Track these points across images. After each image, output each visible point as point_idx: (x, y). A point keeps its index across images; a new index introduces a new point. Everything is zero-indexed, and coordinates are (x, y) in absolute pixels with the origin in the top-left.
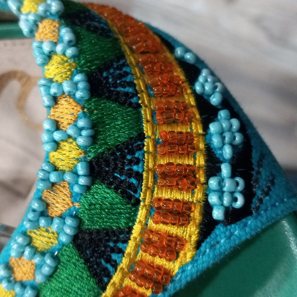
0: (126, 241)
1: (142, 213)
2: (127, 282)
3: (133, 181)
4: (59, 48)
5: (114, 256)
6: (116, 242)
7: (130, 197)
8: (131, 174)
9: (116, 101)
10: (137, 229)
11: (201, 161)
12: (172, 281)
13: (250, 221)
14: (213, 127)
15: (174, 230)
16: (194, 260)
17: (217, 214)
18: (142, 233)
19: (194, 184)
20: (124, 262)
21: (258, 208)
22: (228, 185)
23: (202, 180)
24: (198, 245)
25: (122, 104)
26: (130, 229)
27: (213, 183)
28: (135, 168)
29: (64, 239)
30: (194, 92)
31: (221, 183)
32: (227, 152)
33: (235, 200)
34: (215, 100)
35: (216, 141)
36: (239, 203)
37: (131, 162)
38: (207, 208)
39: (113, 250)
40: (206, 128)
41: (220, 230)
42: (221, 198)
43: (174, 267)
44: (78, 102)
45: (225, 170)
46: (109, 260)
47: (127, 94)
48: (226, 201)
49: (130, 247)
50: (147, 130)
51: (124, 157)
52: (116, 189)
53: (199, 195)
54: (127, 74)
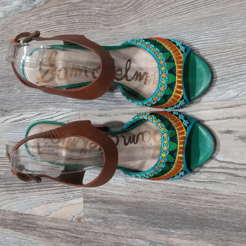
1: (177, 131)
2: (180, 141)
3: (173, 128)
4: (153, 118)
5: (176, 139)
6: (176, 137)
7: (174, 130)
9: (165, 120)
10: (177, 133)
11: (180, 121)
12: (186, 137)
13: (191, 125)
14: (179, 117)
15: (183, 131)
16: (187, 133)
17: (186, 126)
18: (178, 134)
19: (181, 124)
20: (178, 139)
21: (191, 123)
22: (185, 121)
23: (182, 123)
24: (186, 131)
25: (166, 120)
26: (176, 134)
27: (183, 122)
28: (172, 126)
29: (169, 140)
30: (174, 115)
31: (184, 122)
32: (183, 118)
33: (187, 123)
34: (177, 114)
35: (181, 118)
36: (188, 123)
37: (171, 126)
38: (185, 126)
39: (176, 138)
40: (178, 117)
41: (188, 127)
42: (185, 123)
43: (185, 135)
44: (160, 123)
45: (184, 120)
48: (186, 123)
49: (178, 136)
50: (171, 121)
51: (170, 126)
52: (172, 130)
53: (182, 125)
54: (164, 117)
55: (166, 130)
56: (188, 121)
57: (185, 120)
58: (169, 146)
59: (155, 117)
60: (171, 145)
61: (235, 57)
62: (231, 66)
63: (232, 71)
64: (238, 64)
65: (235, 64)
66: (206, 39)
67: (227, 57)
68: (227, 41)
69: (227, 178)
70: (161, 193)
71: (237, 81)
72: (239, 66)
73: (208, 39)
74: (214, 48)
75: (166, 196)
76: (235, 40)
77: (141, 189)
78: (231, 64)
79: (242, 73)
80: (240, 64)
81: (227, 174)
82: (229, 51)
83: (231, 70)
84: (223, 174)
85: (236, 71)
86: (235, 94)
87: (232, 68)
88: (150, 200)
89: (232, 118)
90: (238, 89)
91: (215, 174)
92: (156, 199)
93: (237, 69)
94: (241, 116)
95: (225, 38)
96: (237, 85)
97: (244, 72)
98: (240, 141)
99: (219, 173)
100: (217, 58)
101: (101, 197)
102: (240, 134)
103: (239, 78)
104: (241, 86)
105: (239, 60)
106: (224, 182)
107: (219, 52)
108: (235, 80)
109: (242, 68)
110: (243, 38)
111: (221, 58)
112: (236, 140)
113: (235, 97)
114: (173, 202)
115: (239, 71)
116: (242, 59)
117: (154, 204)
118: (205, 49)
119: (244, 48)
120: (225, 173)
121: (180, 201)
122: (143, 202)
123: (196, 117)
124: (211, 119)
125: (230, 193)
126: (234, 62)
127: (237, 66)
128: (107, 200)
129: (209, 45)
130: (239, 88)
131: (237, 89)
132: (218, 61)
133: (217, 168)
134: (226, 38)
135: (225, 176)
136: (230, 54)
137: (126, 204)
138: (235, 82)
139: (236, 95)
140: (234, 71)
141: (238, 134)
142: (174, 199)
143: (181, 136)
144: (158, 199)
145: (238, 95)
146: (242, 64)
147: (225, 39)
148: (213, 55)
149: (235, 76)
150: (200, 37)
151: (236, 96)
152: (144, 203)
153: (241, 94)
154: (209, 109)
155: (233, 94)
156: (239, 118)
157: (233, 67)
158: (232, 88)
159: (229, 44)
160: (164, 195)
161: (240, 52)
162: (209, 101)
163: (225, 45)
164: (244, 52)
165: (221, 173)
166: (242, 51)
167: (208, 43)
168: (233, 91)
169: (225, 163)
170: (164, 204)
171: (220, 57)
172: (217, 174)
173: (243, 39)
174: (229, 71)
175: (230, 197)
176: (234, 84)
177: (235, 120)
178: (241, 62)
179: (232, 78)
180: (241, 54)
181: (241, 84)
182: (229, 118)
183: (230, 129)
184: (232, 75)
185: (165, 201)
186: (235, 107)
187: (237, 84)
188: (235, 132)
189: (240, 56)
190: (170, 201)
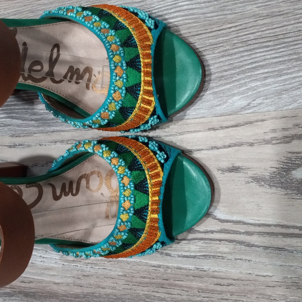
0: (147, 181)
1: (146, 172)
2: (153, 189)
3: (140, 166)
4: (104, 149)
5: (146, 186)
6: (145, 182)
7: (142, 170)
8: (138, 165)
9: (124, 153)
10: (147, 176)
11: (152, 154)
12: (163, 182)
13: (170, 159)
14: (150, 146)
15: (156, 171)
16: (164, 175)
17: (162, 161)
18: (149, 176)
19: (154, 159)
20: (149, 186)
21: (170, 156)
22: (161, 154)
23: (155, 157)
24: (163, 170)
25: (126, 152)
26: (146, 177)
27: (157, 156)
28: (138, 163)
29: (132, 189)
30: (140, 142)
31: (159, 155)
32: (156, 148)
33: (164, 156)
34: (146, 141)
35: (152, 148)
36: (165, 156)
37: (137, 163)
38: (160, 162)
39: (145, 185)
40: (148, 147)
41: (165, 165)
42: (161, 158)
43: (161, 179)
44: (116, 158)
45: (158, 152)
46: (146, 188)
47: (126, 150)
48: (162, 157)
49: (149, 181)
50: (136, 154)
51: (134, 163)
52: (137, 170)
53: (156, 161)
54: (122, 147)
55: (127, 170)
56: (166, 153)
57: (161, 152)
58: (133, 199)
59: (106, 147)
60: (137, 198)
61: (242, 38)
62: (236, 53)
63: (238, 62)
64: (247, 51)
65: (241, 49)
66: (190, 7)
67: (227, 38)
68: (227, 10)
69: (234, 249)
70: (123, 278)
71: (247, 81)
72: (249, 53)
73: (194, 6)
74: (206, 22)
75: (132, 282)
76: (241, 7)
77: (88, 273)
78: (236, 50)
79: (254, 65)
80: (250, 50)
81: (234, 243)
82: (231, 28)
83: (235, 62)
84: (227, 243)
85: (244, 63)
86: (243, 102)
87: (237, 58)
88: (104, 290)
89: (240, 145)
90: (248, 94)
91: (214, 242)
92: (114, 288)
93: (246, 58)
94: (256, 141)
95: (222, 5)
96: (246, 88)
97: (258, 64)
98: (254, 185)
99: (220, 240)
100: (210, 41)
101: (21, 287)
102: (254, 172)
103: (249, 74)
104: (253, 89)
105: (250, 42)
106: (230, 257)
107: (213, 30)
108: (244, 79)
109: (254, 56)
110: (256, 4)
111: (216, 40)
112: (249, 183)
113: (243, 108)
114: (143, 292)
115: (250, 61)
116: (254, 42)
117: (111, 296)
118: (189, 25)
119: (256, 21)
120: (231, 241)
121: (156, 290)
122: (93, 293)
123: (178, 145)
124: (204, 148)
125: (241, 275)
126: (241, 47)
127: (246, 54)
128: (31, 292)
129: (196, 18)
130: (250, 93)
131: (246, 95)
132: (213, 45)
133: (216, 232)
134: (225, 4)
135: (231, 245)
136: (232, 33)
137: (65, 298)
138: (243, 81)
139: (246, 104)
140: (241, 62)
141: (250, 173)
142: (146, 288)
143: (154, 181)
144: (118, 288)
145: (249, 105)
146: (254, 49)
147: (224, 6)
148: (204, 36)
149: (243, 72)
150: (180, 4)
151: (246, 106)
152: (95, 296)
153: (253, 102)
154: (200, 131)
155: (240, 103)
156: (252, 145)
157: (239, 55)
158: (239, 94)
159: (230, 14)
160: (127, 281)
161: (251, 29)
162: (199, 116)
163: (223, 17)
164: (257, 27)
165: (223, 240)
166: (254, 26)
167: (193, 14)
168: (239, 97)
169: (229, 223)
170: (129, 297)
171: (216, 38)
172: (218, 242)
173: (255, 6)
174: (231, 62)
175: (241, 282)
176: (241, 86)
177: (245, 148)
178: (252, 47)
179: (238, 74)
180: (252, 32)
181: (253, 85)
182: (235, 145)
183: (237, 164)
184: (237, 70)
185: (129, 291)
186: (244, 125)
187: (246, 86)
188: (245, 169)
189: (250, 35)
190: (138, 292)
